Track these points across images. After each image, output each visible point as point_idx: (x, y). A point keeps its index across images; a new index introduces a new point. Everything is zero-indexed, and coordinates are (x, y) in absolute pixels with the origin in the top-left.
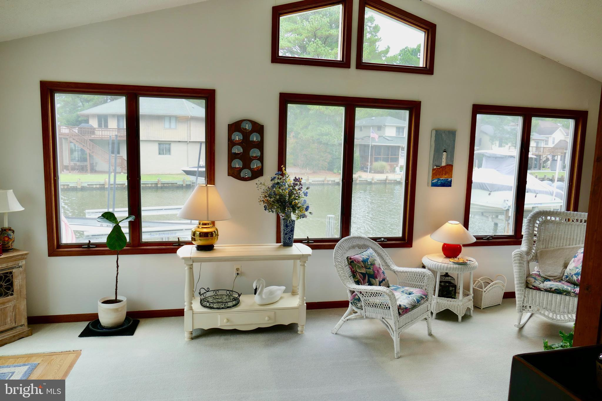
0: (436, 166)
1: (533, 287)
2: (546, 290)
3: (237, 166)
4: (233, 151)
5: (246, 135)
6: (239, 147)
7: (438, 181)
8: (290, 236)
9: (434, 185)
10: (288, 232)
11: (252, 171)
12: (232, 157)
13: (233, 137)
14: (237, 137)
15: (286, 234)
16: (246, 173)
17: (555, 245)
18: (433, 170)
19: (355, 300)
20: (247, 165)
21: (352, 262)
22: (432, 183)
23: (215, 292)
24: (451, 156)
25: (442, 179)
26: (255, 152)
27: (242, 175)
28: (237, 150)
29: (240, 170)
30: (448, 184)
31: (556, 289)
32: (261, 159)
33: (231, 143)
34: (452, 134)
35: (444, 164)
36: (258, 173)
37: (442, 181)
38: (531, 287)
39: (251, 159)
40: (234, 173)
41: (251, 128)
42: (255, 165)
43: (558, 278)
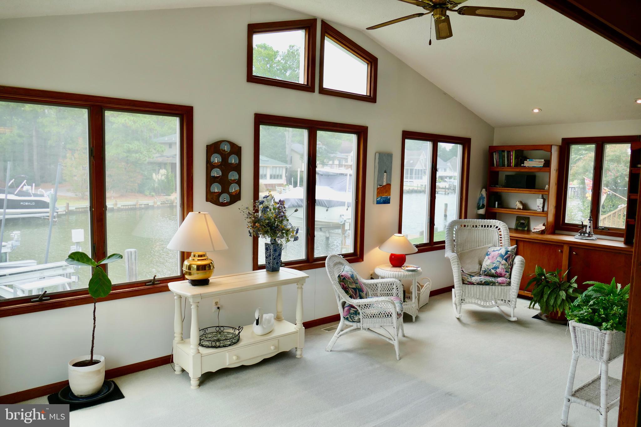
0: (380, 186)
1: (468, 283)
2: (478, 284)
3: (216, 191)
4: (212, 174)
5: (225, 156)
6: (218, 169)
7: (381, 198)
8: (278, 260)
9: (378, 203)
10: (276, 256)
11: (230, 195)
12: (210, 181)
13: (212, 159)
14: (216, 159)
15: (275, 259)
16: (225, 198)
17: (469, 247)
18: (378, 189)
19: (352, 314)
20: (225, 190)
21: (344, 279)
22: (377, 201)
23: (204, 331)
24: (389, 178)
25: (384, 196)
26: (233, 176)
27: (221, 200)
28: (216, 173)
29: (219, 194)
30: (387, 201)
31: (485, 282)
32: (239, 182)
33: (210, 166)
34: (389, 156)
35: (385, 184)
36: (236, 198)
37: (384, 199)
38: (466, 282)
39: (230, 183)
40: (212, 198)
41: (230, 150)
42: (233, 189)
43: (478, 274)
